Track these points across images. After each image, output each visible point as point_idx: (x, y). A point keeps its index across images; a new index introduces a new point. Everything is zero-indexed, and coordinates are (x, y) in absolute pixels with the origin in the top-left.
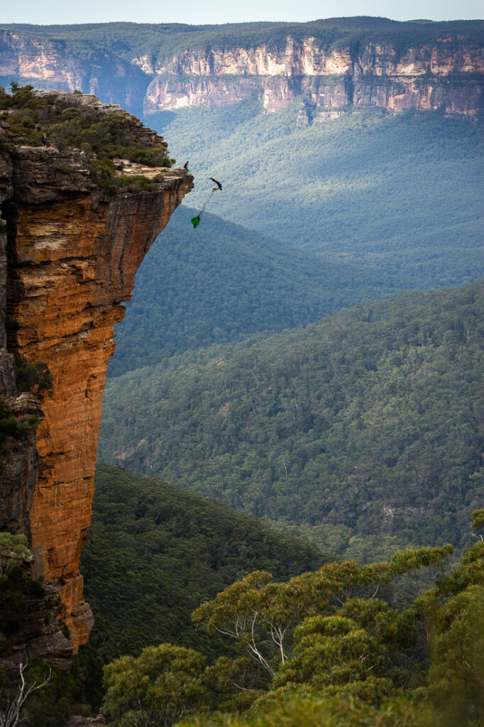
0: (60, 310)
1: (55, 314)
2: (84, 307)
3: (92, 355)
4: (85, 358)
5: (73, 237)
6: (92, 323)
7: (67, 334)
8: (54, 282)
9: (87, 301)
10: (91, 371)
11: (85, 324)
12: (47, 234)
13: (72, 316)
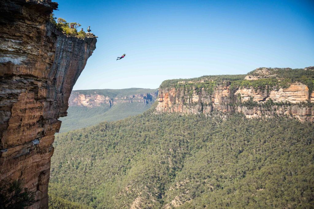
0: (21, 120)
1: (17, 124)
2: (38, 120)
3: (42, 157)
4: (37, 160)
5: (32, 57)
6: (43, 132)
7: (27, 141)
8: (17, 95)
9: (40, 114)
10: (40, 169)
11: (39, 133)
12: (10, 49)
13: (30, 126)
